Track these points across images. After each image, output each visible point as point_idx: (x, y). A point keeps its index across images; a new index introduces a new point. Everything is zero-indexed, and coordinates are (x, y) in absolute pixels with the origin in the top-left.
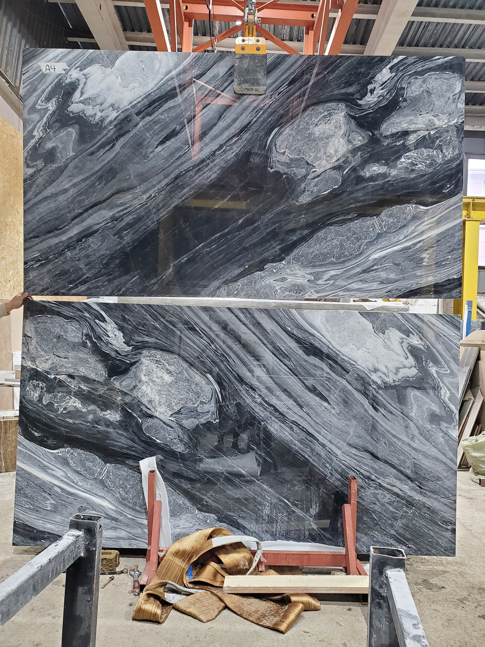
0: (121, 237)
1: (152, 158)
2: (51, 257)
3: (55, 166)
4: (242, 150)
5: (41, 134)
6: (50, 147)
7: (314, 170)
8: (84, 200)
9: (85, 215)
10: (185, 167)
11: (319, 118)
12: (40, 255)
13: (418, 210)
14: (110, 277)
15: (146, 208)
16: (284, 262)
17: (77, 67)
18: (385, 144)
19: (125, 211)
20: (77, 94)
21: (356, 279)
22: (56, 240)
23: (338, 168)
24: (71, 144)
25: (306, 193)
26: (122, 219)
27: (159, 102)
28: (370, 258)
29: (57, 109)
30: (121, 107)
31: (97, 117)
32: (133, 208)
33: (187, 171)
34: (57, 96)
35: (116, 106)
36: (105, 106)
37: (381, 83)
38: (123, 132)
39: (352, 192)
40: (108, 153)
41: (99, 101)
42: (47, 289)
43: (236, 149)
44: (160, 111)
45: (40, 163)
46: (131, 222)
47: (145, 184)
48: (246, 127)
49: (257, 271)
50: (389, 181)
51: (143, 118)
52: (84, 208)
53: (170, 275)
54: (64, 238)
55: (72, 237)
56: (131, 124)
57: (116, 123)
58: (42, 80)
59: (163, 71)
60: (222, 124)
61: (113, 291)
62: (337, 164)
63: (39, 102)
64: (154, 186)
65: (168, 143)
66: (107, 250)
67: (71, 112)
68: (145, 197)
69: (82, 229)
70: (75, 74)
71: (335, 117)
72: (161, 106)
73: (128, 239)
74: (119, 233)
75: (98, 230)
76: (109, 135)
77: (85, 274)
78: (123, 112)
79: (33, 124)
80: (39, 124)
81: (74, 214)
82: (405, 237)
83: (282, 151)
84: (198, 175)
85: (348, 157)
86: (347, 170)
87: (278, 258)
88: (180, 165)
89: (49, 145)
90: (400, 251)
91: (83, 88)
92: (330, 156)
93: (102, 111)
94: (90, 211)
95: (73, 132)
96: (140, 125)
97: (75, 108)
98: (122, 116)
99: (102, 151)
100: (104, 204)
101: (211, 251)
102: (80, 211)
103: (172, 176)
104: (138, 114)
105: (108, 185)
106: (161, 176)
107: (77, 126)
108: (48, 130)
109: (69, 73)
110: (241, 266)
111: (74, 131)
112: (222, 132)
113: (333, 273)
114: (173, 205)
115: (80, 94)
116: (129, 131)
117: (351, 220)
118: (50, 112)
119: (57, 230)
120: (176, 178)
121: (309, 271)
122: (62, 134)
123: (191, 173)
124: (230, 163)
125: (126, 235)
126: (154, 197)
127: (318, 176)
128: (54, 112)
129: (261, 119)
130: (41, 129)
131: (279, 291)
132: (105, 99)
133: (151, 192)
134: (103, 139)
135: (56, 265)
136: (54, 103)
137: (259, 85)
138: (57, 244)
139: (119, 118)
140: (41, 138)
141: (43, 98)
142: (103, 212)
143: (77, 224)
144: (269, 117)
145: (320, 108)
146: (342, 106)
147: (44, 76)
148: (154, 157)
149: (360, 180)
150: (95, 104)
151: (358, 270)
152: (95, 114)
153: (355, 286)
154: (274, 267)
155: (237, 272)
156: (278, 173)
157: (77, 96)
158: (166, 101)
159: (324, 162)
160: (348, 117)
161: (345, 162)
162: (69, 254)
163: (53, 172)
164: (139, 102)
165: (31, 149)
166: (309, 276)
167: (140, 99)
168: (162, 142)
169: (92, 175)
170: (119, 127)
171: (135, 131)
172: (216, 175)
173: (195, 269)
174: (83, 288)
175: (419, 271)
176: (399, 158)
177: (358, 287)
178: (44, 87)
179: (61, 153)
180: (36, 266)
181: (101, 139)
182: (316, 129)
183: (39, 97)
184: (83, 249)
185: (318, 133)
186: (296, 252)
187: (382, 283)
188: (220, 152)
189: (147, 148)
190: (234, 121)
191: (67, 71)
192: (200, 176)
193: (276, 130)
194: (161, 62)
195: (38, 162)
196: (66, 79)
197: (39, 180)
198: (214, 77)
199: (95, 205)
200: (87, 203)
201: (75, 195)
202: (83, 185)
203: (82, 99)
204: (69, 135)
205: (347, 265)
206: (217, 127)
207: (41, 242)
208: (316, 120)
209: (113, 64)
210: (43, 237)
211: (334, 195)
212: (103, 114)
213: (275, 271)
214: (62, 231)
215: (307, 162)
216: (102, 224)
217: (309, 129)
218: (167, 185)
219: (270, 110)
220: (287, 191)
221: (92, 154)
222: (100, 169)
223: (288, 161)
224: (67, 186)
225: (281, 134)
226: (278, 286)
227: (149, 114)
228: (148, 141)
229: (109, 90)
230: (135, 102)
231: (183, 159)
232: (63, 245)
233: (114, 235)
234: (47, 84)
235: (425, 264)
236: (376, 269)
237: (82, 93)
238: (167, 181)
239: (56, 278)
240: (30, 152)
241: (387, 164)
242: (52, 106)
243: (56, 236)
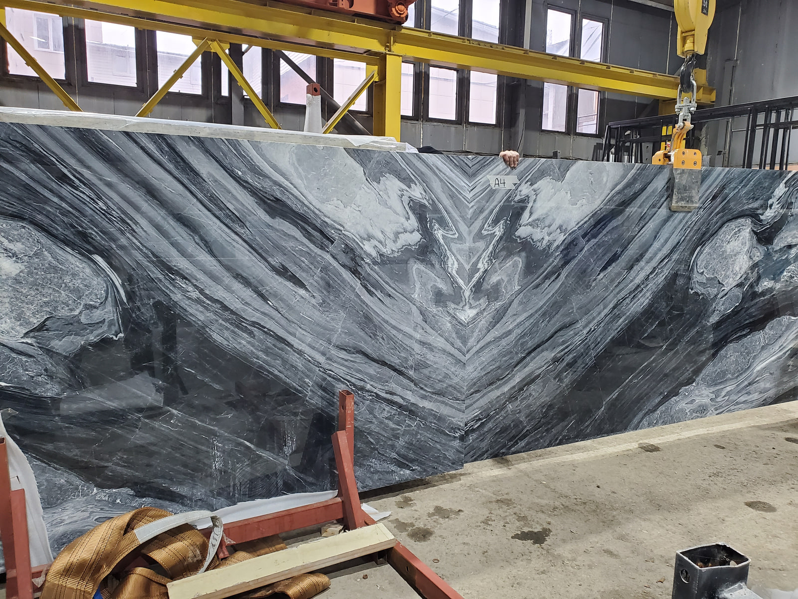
0: (561, 380)
1: (594, 287)
2: (492, 413)
3: (498, 304)
4: (671, 272)
5: (486, 266)
6: (495, 281)
7: (723, 288)
8: (527, 342)
9: (528, 358)
10: (622, 294)
11: (731, 235)
12: (480, 413)
13: (790, 321)
14: (549, 426)
15: (586, 344)
16: (694, 384)
17: (527, 181)
18: (775, 259)
19: (566, 350)
20: (526, 214)
21: (744, 392)
22: (498, 393)
23: (740, 285)
24: (517, 276)
25: (716, 312)
26: (563, 359)
27: (604, 222)
28: (755, 371)
29: (504, 234)
30: (569, 229)
31: (545, 242)
32: (574, 345)
33: (624, 299)
34: (505, 218)
35: (564, 228)
36: (554, 227)
37: (778, 198)
38: (568, 258)
39: (748, 308)
40: (553, 284)
41: (547, 223)
42: (487, 451)
43: (666, 272)
44: (604, 232)
45: (483, 302)
46: (571, 362)
47: (586, 317)
48: (675, 247)
49: (673, 396)
50: (774, 295)
51: (588, 241)
52: (527, 351)
53: (603, 413)
54: (506, 389)
55: (514, 387)
56: (577, 249)
57: (562, 247)
58: (490, 198)
59: (609, 185)
60: (656, 245)
61: (550, 442)
62: (740, 281)
63: (485, 226)
64: (594, 318)
65: (610, 269)
66: (547, 396)
67: (519, 237)
68: (585, 332)
69: (523, 376)
70: (525, 190)
71: (743, 233)
72: (605, 225)
73: (567, 381)
74: (559, 377)
75: (538, 376)
76: (555, 263)
77: (525, 427)
78: (570, 234)
79: (478, 254)
80: (484, 254)
81: (516, 359)
82: (780, 347)
83: (702, 271)
84: (633, 303)
85: (748, 273)
86: (746, 287)
87: (690, 381)
88: (618, 293)
89: (494, 279)
90: (775, 360)
91: (532, 207)
92: (736, 274)
93: (549, 234)
94: (533, 354)
95: (519, 261)
96: (586, 249)
97: (523, 231)
98: (569, 239)
99: (548, 282)
100: (546, 344)
101: (638, 383)
102: (523, 355)
103: (611, 306)
104: (584, 236)
105: (551, 322)
106: (601, 306)
107: (523, 254)
108: (494, 261)
109: (519, 189)
110: (661, 393)
111: (521, 260)
112: (655, 254)
113: (728, 389)
114: (610, 338)
115: (529, 215)
116: (575, 257)
117: (745, 336)
118: (496, 238)
119: (499, 380)
120: (614, 308)
121: (713, 389)
122: (508, 265)
123: (628, 300)
124: (661, 286)
125: (566, 377)
126: (593, 331)
127: (726, 295)
128: (501, 238)
129: (688, 238)
130: (486, 260)
131: (689, 414)
132: (554, 220)
133: (591, 326)
134: (549, 269)
135: (498, 421)
136: (501, 226)
137: (692, 202)
138: (498, 397)
139: (566, 242)
140: (486, 270)
141: (490, 221)
142: (545, 353)
143: (519, 371)
144: (694, 235)
145: (733, 225)
146: (749, 221)
147: (493, 192)
148: (596, 285)
149: (755, 295)
150: (543, 226)
151: (746, 383)
152: (543, 238)
153: (742, 399)
154: (686, 390)
155: (657, 401)
156: (696, 293)
157: (525, 217)
158: (610, 221)
159: (731, 279)
160: (752, 233)
161: (745, 279)
162: (511, 407)
163: (497, 311)
164: (585, 223)
165: (474, 286)
166: (712, 395)
167: (587, 219)
168: (605, 268)
169: (536, 312)
170: (565, 252)
171: (580, 256)
172: (648, 300)
173: (624, 404)
174: (522, 444)
175: (785, 378)
176: (782, 272)
177: (744, 400)
178: (491, 207)
179: (506, 288)
180: (476, 426)
181: (547, 267)
182: (728, 246)
183: (487, 218)
184: (525, 398)
185: (729, 250)
186: (704, 372)
187: (761, 393)
188: (653, 276)
189: (591, 275)
190: (666, 241)
191: (517, 186)
192: (635, 303)
193: (699, 248)
194: (608, 175)
195: (482, 301)
196: (516, 196)
197: (482, 322)
198: (653, 192)
199: (538, 346)
200: (530, 344)
201: (518, 337)
202: (527, 324)
203: (530, 220)
204: (515, 265)
205: (739, 379)
206: (652, 248)
207: (481, 397)
208: (729, 237)
209: (563, 176)
210: (485, 391)
211: (735, 312)
212: (551, 238)
213: (687, 394)
214: (504, 380)
215: (719, 281)
216: (544, 368)
217: (723, 246)
218: (606, 316)
219: (695, 228)
220: (702, 312)
221: (537, 286)
222: (544, 304)
223: (705, 281)
224: (511, 327)
225: (702, 253)
226: (688, 408)
227: (594, 237)
228: (591, 267)
229: (558, 209)
230: (582, 222)
231: (622, 286)
232: (505, 397)
233: (555, 379)
234: (495, 204)
235: (790, 370)
236: (758, 381)
237: (531, 213)
238: (606, 311)
239: (497, 436)
240: (473, 289)
241: (774, 279)
242: (499, 231)
243: (497, 388)
